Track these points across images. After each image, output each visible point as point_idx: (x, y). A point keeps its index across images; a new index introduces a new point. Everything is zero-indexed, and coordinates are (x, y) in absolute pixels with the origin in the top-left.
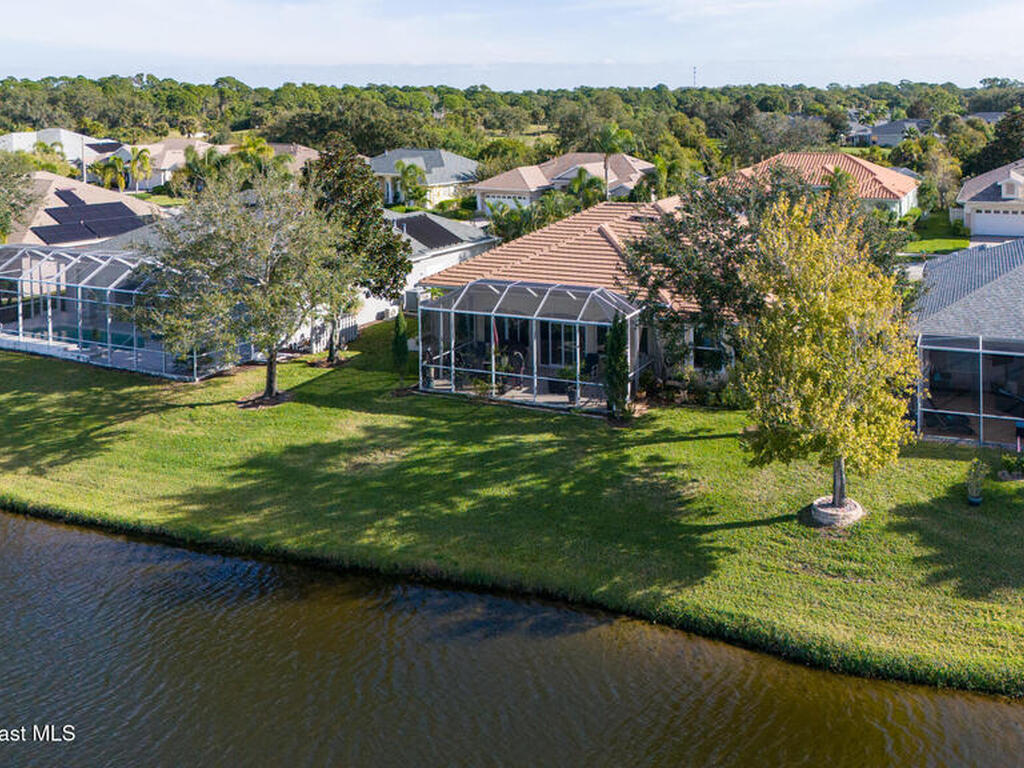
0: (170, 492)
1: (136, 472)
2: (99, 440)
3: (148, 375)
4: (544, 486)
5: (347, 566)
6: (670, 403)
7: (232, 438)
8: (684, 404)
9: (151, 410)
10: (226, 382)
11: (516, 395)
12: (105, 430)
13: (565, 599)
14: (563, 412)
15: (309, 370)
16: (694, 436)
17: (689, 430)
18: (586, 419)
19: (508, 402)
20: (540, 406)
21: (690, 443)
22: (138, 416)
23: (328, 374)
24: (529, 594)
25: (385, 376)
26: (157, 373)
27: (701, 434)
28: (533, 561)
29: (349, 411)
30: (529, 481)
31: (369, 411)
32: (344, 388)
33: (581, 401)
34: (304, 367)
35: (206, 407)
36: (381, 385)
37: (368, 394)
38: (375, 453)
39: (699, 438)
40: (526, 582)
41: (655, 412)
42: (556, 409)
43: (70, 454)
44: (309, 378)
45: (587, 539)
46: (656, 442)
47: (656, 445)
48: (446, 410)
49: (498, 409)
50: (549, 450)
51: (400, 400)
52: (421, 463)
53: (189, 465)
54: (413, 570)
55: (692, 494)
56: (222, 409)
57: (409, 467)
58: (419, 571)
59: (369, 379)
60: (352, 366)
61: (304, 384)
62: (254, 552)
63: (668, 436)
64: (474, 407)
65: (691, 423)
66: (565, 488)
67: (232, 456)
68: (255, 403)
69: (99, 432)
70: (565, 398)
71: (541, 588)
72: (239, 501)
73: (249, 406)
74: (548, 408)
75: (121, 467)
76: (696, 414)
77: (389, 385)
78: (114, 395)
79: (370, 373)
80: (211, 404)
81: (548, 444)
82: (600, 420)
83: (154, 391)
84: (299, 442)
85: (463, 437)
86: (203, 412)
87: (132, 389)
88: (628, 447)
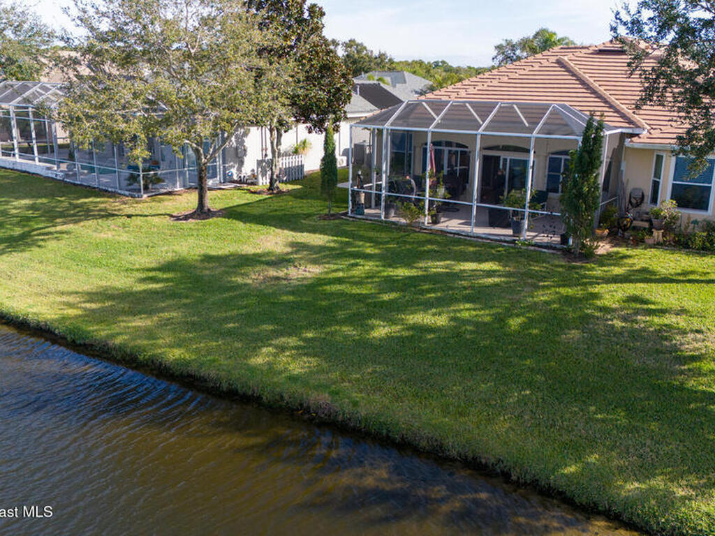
0: (73, 288)
1: (51, 268)
2: (36, 237)
3: (106, 191)
4: (487, 319)
5: (225, 389)
6: (638, 242)
7: (151, 245)
8: (657, 245)
9: (95, 217)
10: (171, 199)
11: (452, 224)
12: (46, 230)
13: (506, 476)
14: (505, 244)
15: (249, 196)
16: (684, 278)
17: (673, 272)
18: (535, 252)
19: (441, 231)
20: (478, 237)
21: (679, 286)
22: (80, 221)
23: (266, 199)
24: (453, 460)
25: (317, 203)
26: (113, 190)
27: (692, 277)
28: (461, 414)
29: (273, 228)
30: (467, 311)
31: (294, 229)
32: (276, 210)
33: (527, 235)
34: (245, 193)
35: (142, 218)
36: (312, 210)
37: (297, 216)
38: (287, 269)
39: (690, 281)
40: (449, 442)
41: (623, 250)
42: (499, 241)
43: (8, 247)
44: (247, 202)
45: (540, 395)
46: (631, 281)
47: (631, 285)
48: (371, 234)
49: (429, 237)
50: (490, 280)
51: (326, 222)
52: (339, 281)
53: (101, 265)
54: (301, 405)
55: (698, 349)
56: (156, 219)
57: (326, 284)
58: (309, 407)
59: (301, 205)
60: (290, 195)
61: (238, 206)
62: (129, 360)
63: (646, 276)
64: (402, 234)
65: (672, 264)
66: (515, 323)
67: (146, 260)
68: (186, 218)
69: (39, 231)
70: (510, 232)
71: (470, 455)
72: (132, 303)
73: (181, 220)
74: (489, 239)
75: (41, 262)
76: (677, 256)
77: (321, 210)
78: (70, 204)
79: (305, 201)
80: (147, 216)
81: (490, 274)
82: (553, 254)
83: (103, 203)
84: (213, 253)
85: (391, 259)
86: (138, 221)
87: (86, 200)
88: (591, 284)
